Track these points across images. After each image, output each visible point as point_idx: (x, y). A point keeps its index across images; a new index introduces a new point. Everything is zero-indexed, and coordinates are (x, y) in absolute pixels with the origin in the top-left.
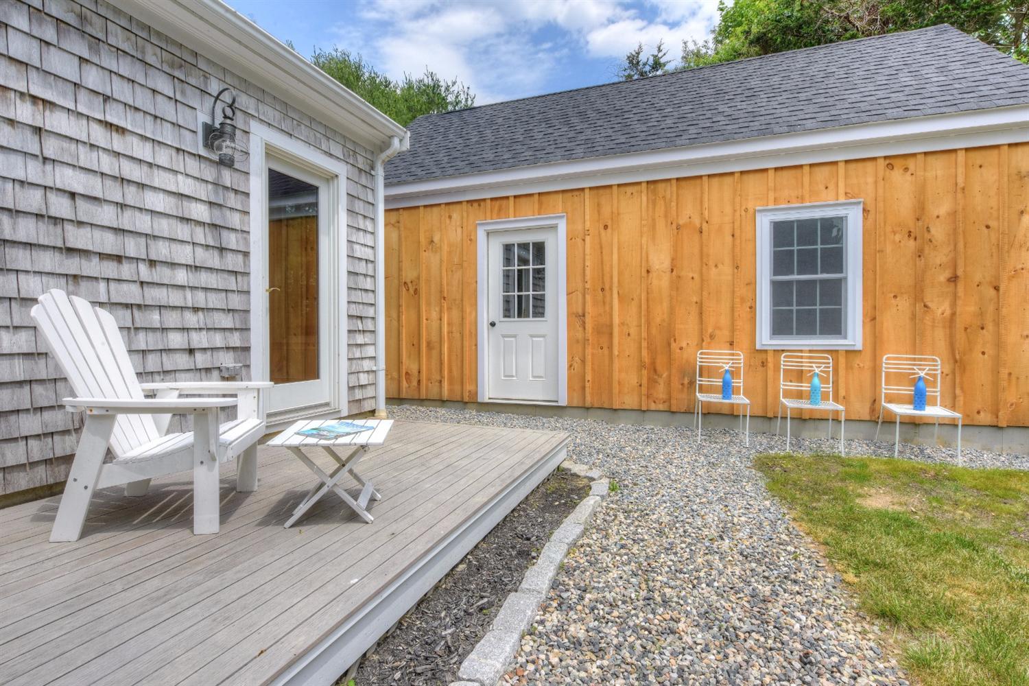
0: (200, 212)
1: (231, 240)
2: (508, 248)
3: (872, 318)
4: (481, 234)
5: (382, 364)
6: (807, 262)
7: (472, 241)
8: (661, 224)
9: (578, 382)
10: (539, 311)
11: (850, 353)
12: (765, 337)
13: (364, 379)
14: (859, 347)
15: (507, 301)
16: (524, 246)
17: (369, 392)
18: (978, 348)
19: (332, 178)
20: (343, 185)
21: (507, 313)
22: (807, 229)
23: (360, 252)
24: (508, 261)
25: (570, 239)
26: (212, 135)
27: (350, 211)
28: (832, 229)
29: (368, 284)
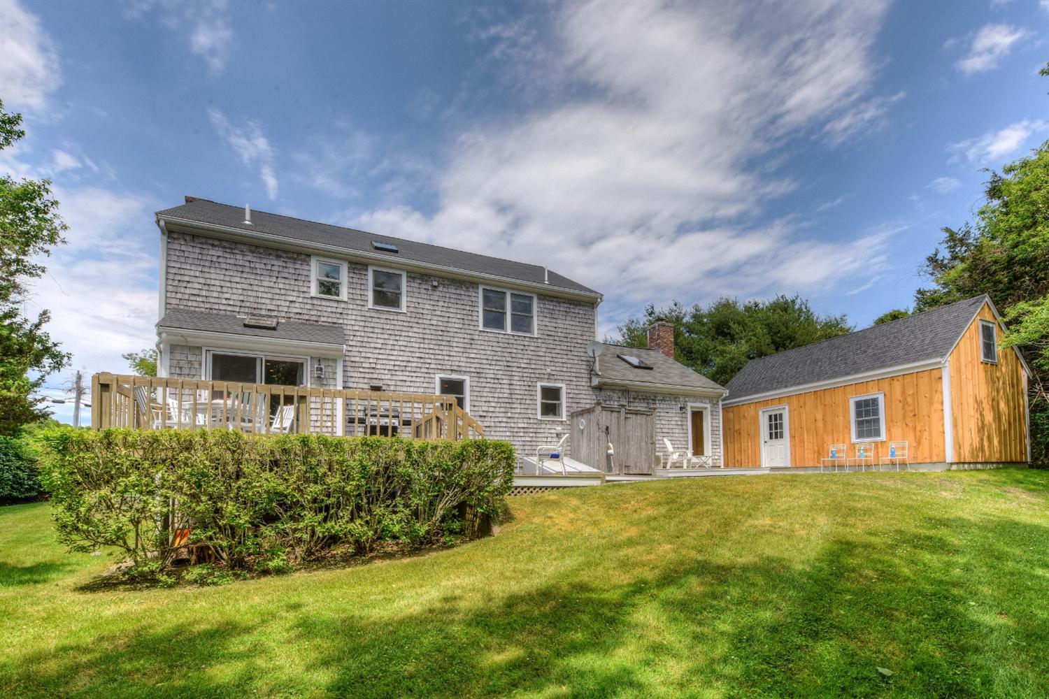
0: (679, 423)
1: (684, 427)
2: (770, 416)
3: (889, 430)
4: (760, 413)
5: (722, 453)
6: (867, 414)
7: (757, 415)
8: (819, 404)
9: (794, 458)
10: (782, 437)
11: (882, 442)
12: (854, 439)
13: (716, 457)
14: (885, 440)
15: (771, 434)
16: (776, 416)
17: (718, 461)
18: (924, 437)
19: (706, 408)
20: (709, 409)
21: (771, 438)
22: (867, 403)
23: (714, 424)
24: (770, 420)
25: (790, 411)
26: (681, 408)
27: (712, 415)
28: (875, 402)
29: (717, 433)
